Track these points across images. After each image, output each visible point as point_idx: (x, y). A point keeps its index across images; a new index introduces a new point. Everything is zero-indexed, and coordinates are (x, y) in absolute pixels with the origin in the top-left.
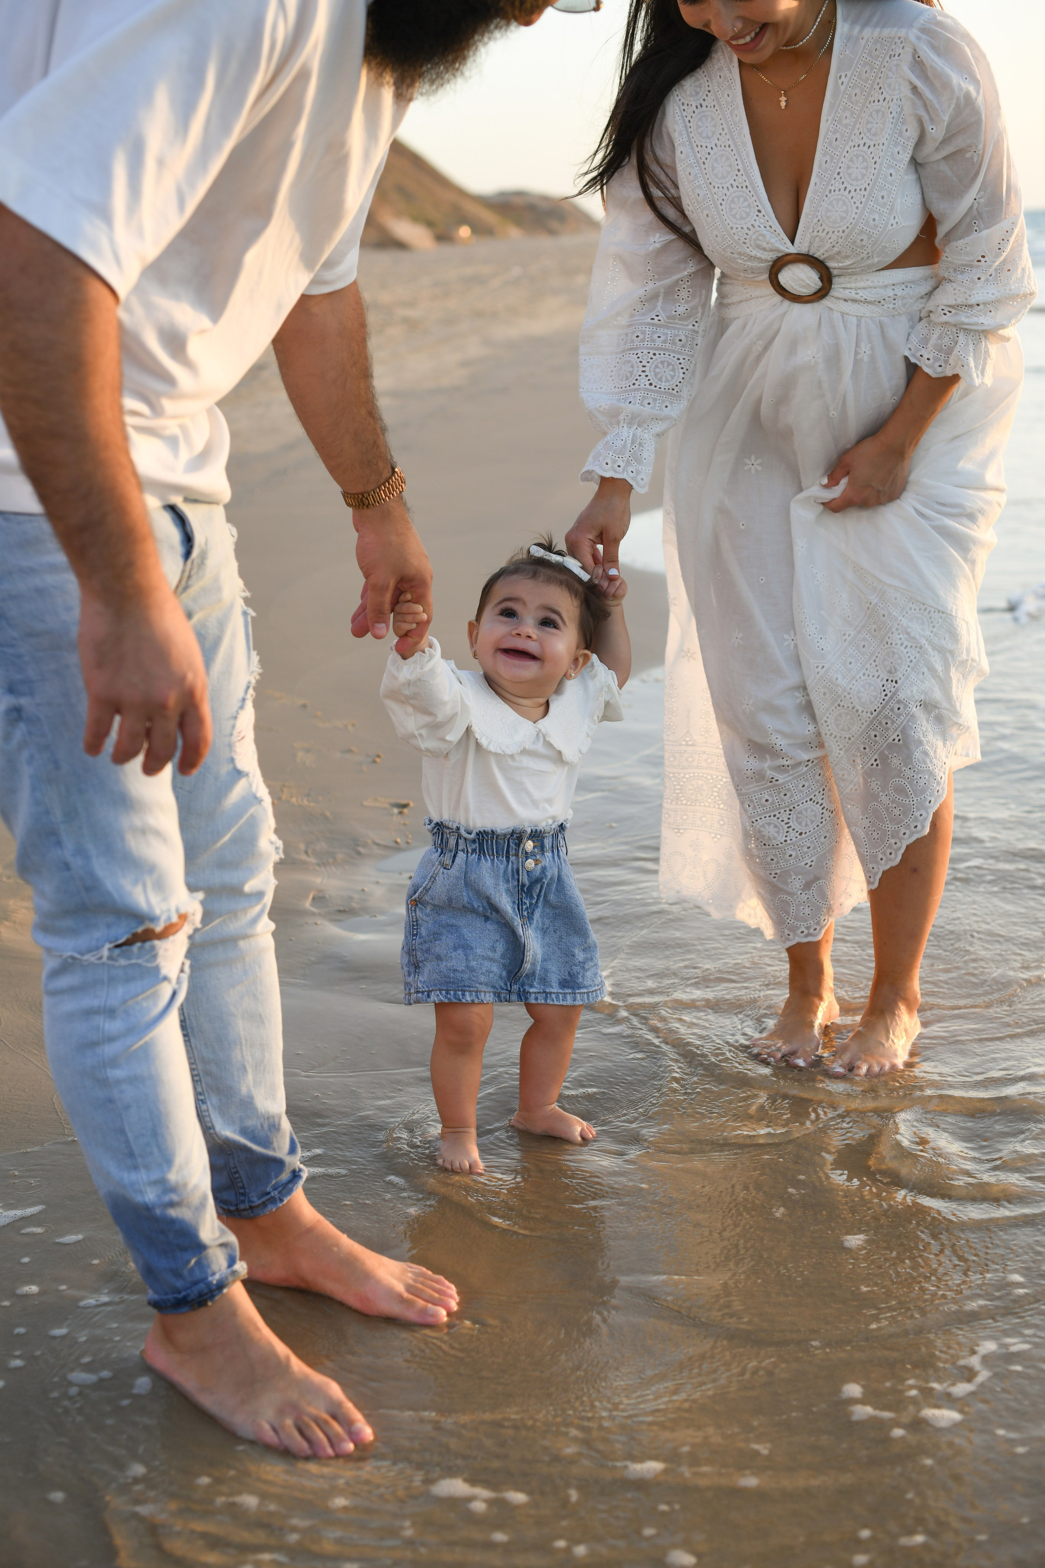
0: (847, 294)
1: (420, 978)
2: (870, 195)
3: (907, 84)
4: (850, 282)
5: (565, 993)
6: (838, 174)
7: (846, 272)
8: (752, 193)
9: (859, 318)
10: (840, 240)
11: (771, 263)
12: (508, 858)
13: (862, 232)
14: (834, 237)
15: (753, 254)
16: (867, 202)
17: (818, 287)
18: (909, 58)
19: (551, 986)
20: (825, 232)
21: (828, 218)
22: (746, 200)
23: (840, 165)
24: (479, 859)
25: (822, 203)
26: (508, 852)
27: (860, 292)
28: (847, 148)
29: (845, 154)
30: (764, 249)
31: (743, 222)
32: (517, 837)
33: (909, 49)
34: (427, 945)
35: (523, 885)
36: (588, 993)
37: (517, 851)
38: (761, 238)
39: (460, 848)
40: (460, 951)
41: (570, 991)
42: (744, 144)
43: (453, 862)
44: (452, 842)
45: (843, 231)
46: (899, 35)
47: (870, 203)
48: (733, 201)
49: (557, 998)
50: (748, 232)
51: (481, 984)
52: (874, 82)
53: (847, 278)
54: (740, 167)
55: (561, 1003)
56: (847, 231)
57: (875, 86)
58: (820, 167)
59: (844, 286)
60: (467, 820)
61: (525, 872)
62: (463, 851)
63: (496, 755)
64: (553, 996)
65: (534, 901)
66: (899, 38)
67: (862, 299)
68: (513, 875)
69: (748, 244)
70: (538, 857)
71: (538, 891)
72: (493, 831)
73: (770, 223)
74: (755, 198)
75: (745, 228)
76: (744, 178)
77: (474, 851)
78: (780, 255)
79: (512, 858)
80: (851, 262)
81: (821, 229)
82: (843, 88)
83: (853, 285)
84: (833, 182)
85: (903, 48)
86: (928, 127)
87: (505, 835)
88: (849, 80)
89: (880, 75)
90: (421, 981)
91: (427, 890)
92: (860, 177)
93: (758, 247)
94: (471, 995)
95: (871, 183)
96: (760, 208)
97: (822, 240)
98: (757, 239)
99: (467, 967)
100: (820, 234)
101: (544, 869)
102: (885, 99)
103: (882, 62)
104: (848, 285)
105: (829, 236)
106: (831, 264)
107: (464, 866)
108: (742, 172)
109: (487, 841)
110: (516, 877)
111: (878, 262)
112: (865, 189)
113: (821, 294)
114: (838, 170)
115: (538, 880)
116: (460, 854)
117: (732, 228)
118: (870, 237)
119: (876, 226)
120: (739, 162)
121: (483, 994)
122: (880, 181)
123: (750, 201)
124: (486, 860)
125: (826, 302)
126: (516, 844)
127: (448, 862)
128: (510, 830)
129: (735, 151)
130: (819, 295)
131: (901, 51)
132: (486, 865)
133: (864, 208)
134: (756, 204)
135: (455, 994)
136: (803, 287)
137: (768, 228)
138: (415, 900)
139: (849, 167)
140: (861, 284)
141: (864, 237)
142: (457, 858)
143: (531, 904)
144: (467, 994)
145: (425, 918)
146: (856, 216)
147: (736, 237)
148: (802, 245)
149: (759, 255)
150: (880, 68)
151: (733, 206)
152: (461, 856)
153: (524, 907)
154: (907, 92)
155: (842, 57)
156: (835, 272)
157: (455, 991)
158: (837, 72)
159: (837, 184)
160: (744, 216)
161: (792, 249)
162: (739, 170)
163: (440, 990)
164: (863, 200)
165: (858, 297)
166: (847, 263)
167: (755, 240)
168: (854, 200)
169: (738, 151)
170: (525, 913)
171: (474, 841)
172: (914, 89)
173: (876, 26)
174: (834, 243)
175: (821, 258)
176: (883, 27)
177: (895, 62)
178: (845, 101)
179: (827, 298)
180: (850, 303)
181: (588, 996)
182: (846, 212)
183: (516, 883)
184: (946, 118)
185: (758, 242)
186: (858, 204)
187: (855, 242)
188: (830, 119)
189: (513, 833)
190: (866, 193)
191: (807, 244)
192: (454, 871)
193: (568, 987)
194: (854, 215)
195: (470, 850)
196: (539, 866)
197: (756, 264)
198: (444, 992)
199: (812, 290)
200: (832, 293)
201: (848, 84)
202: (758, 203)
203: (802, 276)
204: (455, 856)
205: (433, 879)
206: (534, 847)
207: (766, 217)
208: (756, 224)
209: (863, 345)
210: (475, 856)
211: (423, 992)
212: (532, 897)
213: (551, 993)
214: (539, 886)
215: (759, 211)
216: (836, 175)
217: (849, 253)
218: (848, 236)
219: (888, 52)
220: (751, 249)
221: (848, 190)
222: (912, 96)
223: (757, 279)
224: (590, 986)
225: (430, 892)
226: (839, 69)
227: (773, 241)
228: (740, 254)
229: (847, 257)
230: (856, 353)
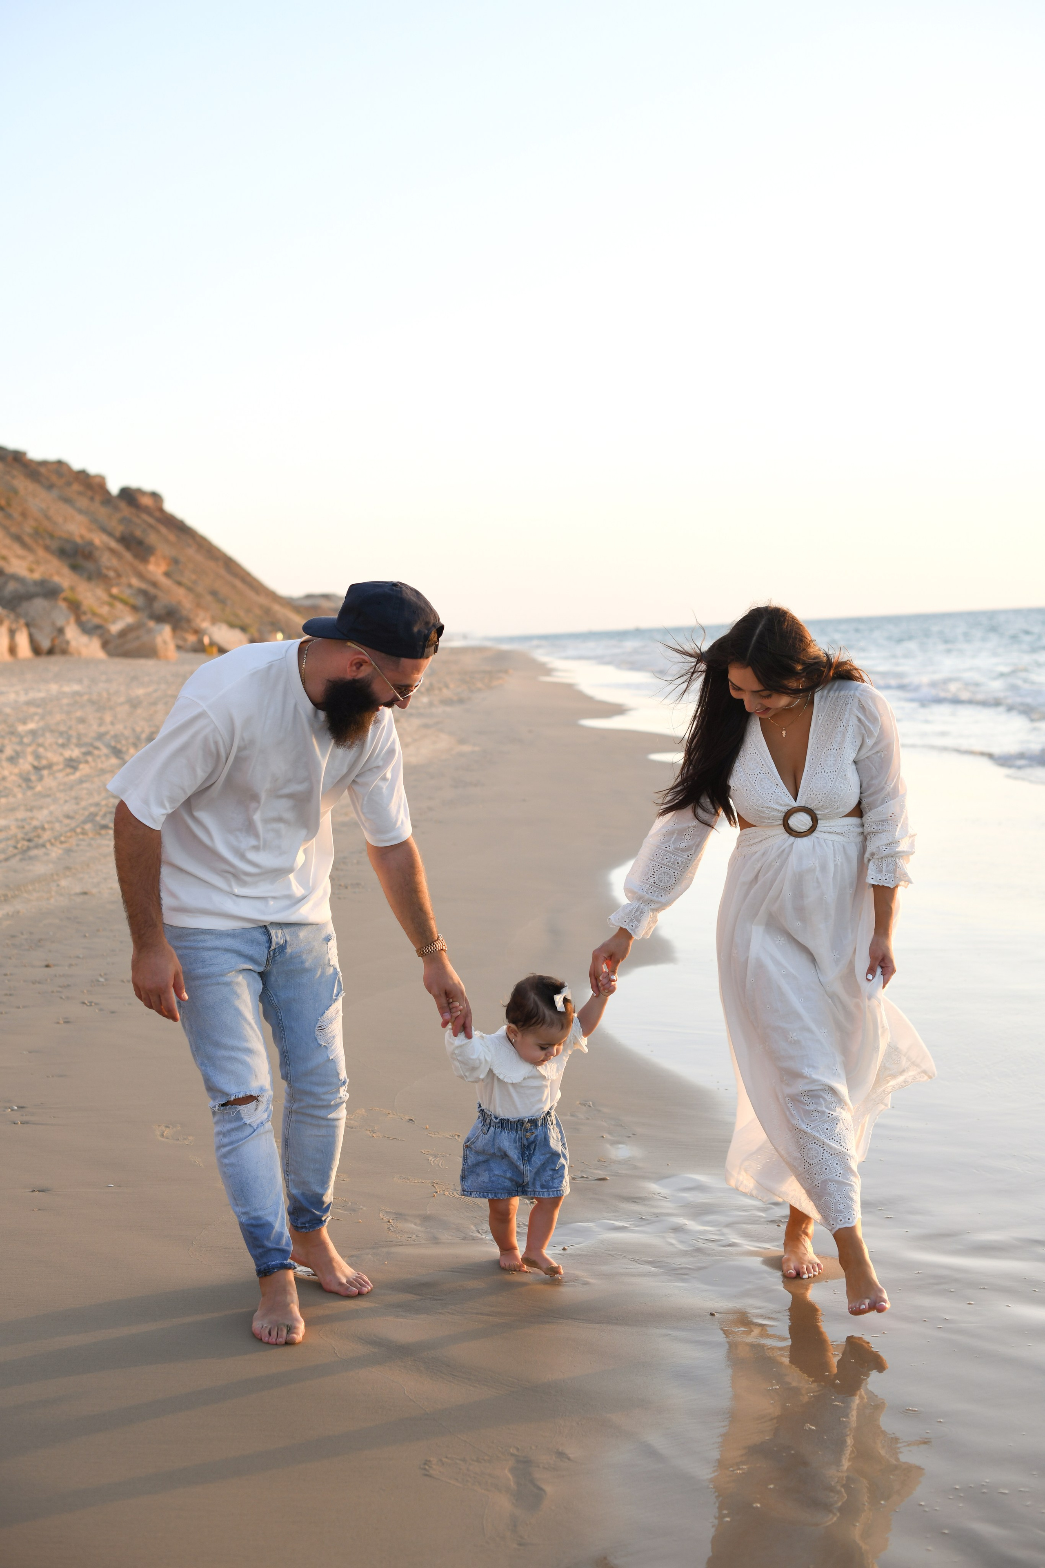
0: (825, 829)
1: (466, 1184)
2: (838, 774)
3: (856, 718)
4: (826, 823)
5: (543, 1192)
6: (820, 764)
7: (826, 817)
8: (772, 776)
9: (833, 842)
10: (823, 799)
11: (784, 814)
12: (517, 1132)
13: (835, 793)
14: (820, 797)
15: (775, 807)
16: (837, 778)
17: (811, 825)
18: (857, 704)
19: (536, 1188)
20: (815, 794)
21: (816, 787)
22: (769, 779)
23: (821, 760)
24: (501, 1131)
25: (812, 780)
26: (517, 1129)
27: (833, 828)
28: (825, 751)
29: (823, 754)
30: (781, 805)
31: (768, 790)
32: (521, 1122)
33: (856, 700)
34: (471, 1169)
35: (524, 1145)
36: (557, 1191)
37: (521, 1128)
38: (779, 798)
39: (492, 1125)
40: (487, 1172)
41: (546, 1190)
42: (764, 751)
43: (488, 1131)
44: (488, 1121)
45: (825, 794)
46: (850, 694)
47: (839, 778)
48: (761, 780)
49: (539, 1194)
50: (772, 795)
51: (498, 1189)
52: (837, 717)
53: (825, 821)
54: (763, 763)
55: (541, 1197)
56: (827, 794)
57: (838, 719)
58: (809, 762)
59: (823, 825)
60: (495, 1111)
61: (525, 1139)
62: (493, 1126)
63: (513, 1084)
64: (537, 1193)
65: (532, 1152)
66: (850, 695)
67: (834, 832)
68: (519, 1140)
69: (772, 803)
70: (533, 1131)
71: (533, 1147)
72: (508, 1119)
73: (784, 791)
74: (774, 778)
75: (770, 793)
76: (767, 768)
77: (499, 1127)
78: (789, 808)
79: (519, 1132)
80: (829, 811)
81: (812, 793)
82: (820, 722)
83: (828, 825)
84: (817, 768)
85: (853, 700)
86: (867, 740)
87: (515, 1122)
88: (824, 718)
89: (840, 714)
90: (466, 1186)
91: (473, 1143)
92: (832, 766)
93: (777, 803)
94: (491, 1195)
95: (839, 768)
96: (777, 783)
97: (812, 799)
98: (777, 799)
99: (490, 1180)
100: (812, 796)
101: (536, 1136)
102: (844, 726)
103: (841, 708)
104: (826, 825)
105: (816, 797)
106: (817, 812)
107: (493, 1135)
108: (765, 765)
109: (506, 1123)
110: (521, 1141)
111: (842, 811)
112: (836, 771)
113: (812, 829)
114: (820, 762)
115: (533, 1142)
116: (492, 1127)
117: (763, 794)
118: (839, 796)
119: (842, 790)
120: (762, 760)
121: (499, 1195)
122: (843, 766)
123: (771, 780)
124: (505, 1133)
125: (815, 834)
126: (521, 1125)
127: (485, 1131)
128: (517, 1119)
129: (759, 755)
130: (810, 830)
131: (851, 701)
132: (505, 1134)
133: (835, 781)
134: (775, 781)
135: (483, 1194)
136: (803, 825)
137: (783, 793)
138: (467, 1146)
139: (826, 761)
140: (832, 824)
141: (836, 796)
142: (490, 1130)
143: (530, 1154)
144: (490, 1194)
145: (471, 1155)
146: (832, 785)
147: (765, 799)
148: (801, 801)
149: (778, 808)
150: (840, 710)
151: (762, 783)
152: (492, 1129)
153: (525, 1155)
154: (856, 721)
155: (819, 706)
156: (819, 817)
157: (483, 1192)
158: (817, 713)
159: (820, 769)
160: (769, 787)
161: (796, 805)
162: (763, 765)
163: (477, 1192)
164: (835, 777)
165: (831, 830)
166: (826, 811)
167: (776, 799)
168: (830, 777)
169: (761, 755)
170: (526, 1158)
171: (499, 1122)
172: (859, 720)
173: (836, 690)
174: (820, 801)
175: (813, 808)
176: (840, 691)
177: (849, 707)
178: (822, 728)
179: (815, 832)
180: (827, 834)
181: (557, 1193)
182: (826, 783)
183: (520, 1144)
184: (876, 735)
185: (777, 801)
186: (832, 779)
187: (831, 799)
188: (814, 738)
189: (519, 1120)
190: (836, 773)
191: (804, 802)
192: (487, 1136)
193: (545, 1188)
194: (830, 785)
195: (497, 1126)
196: (534, 1136)
197: (775, 813)
198: (478, 1193)
199: (808, 828)
200: (818, 829)
201: (823, 719)
202: (776, 781)
203: (802, 818)
204: (489, 1128)
205: (477, 1137)
206: (531, 1126)
207: (781, 787)
208: (776, 791)
209: (837, 856)
210: (499, 1130)
211: (467, 1191)
212: (530, 1150)
213: (536, 1191)
214: (534, 1145)
215: (777, 785)
216: (819, 765)
217: (828, 805)
218: (827, 796)
219: (844, 702)
220: (773, 805)
221: (826, 772)
222: (859, 724)
223: (774, 824)
224: (558, 1187)
225: (475, 1144)
226: (818, 712)
227: (785, 800)
228: (767, 808)
229: (827, 808)
230: (834, 861)
